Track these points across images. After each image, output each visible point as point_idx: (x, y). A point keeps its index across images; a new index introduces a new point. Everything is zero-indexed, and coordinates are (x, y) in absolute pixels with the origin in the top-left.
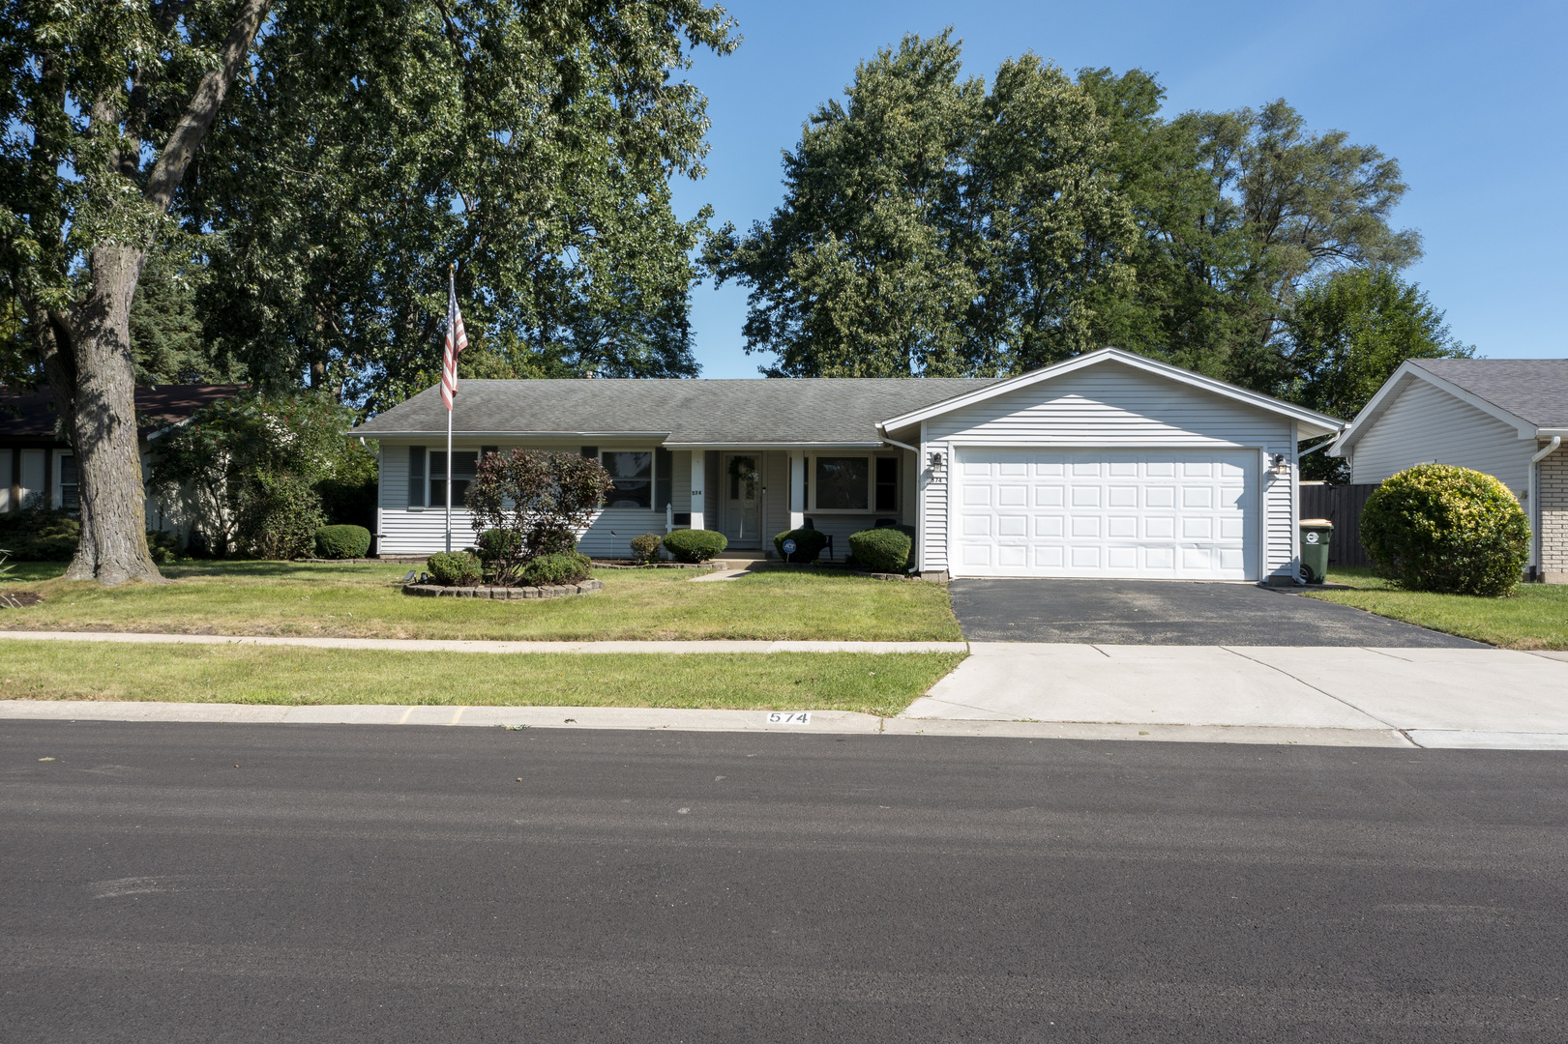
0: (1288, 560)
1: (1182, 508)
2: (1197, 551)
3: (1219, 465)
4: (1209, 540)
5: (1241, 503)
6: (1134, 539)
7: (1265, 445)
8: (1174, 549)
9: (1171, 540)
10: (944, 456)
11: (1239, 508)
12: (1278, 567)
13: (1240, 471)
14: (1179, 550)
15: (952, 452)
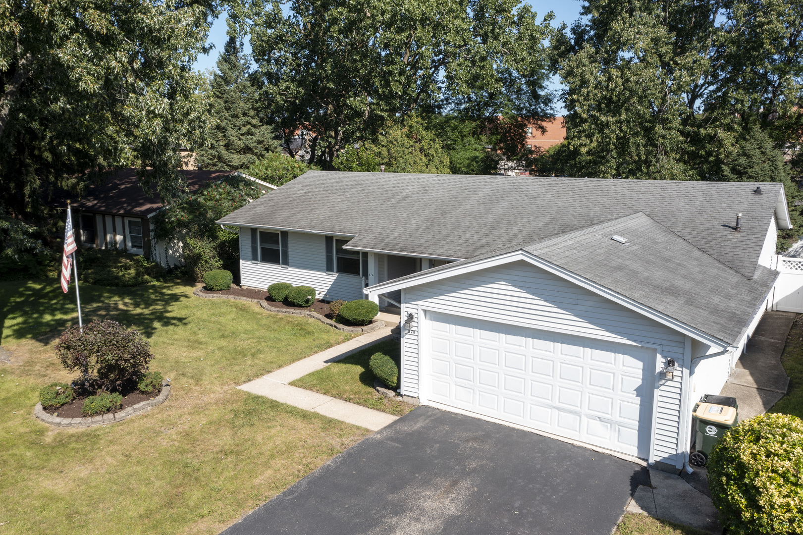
0: (675, 453)
1: (588, 385)
2: (599, 422)
3: (621, 356)
4: (609, 417)
5: (639, 391)
6: (549, 402)
7: (659, 348)
8: (580, 417)
9: (578, 409)
10: (415, 316)
11: (637, 396)
12: (666, 455)
13: (640, 364)
14: (583, 417)
15: (422, 314)
